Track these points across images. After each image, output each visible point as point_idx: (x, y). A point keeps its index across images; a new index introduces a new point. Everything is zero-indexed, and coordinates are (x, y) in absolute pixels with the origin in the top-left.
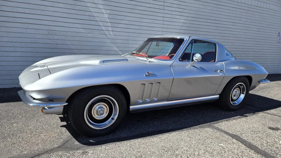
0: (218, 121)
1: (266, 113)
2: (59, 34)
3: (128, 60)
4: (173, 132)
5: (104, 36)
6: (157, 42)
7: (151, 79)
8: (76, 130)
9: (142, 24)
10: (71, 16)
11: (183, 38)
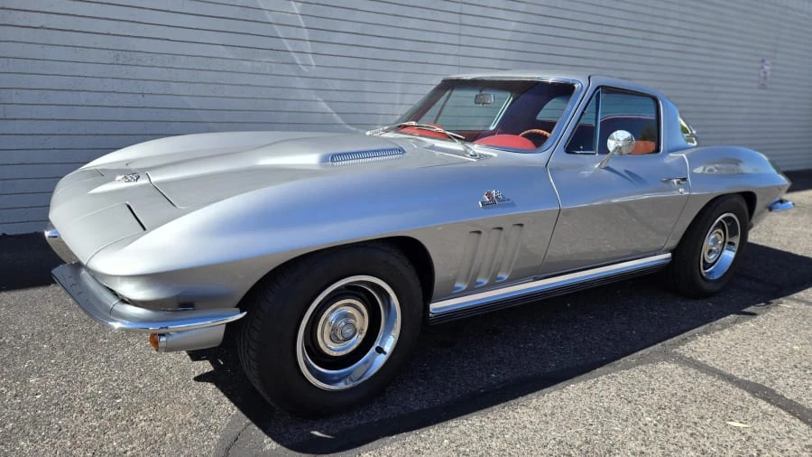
0: (682, 336)
1: (799, 301)
2: (149, 63)
3: (404, 152)
4: (567, 382)
5: (288, 70)
6: (481, 91)
7: (498, 215)
8: (268, 399)
11: (571, 82)
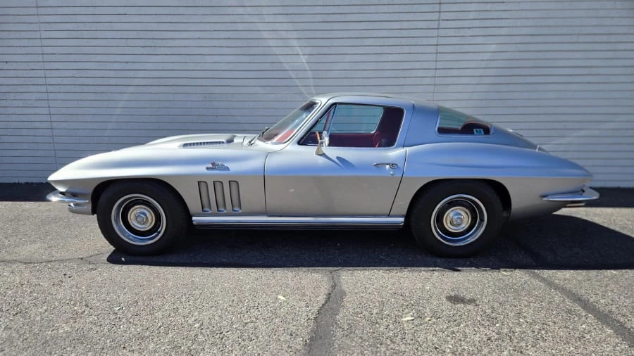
2: (221, 99)
9: (381, 66)
10: (241, 67)
